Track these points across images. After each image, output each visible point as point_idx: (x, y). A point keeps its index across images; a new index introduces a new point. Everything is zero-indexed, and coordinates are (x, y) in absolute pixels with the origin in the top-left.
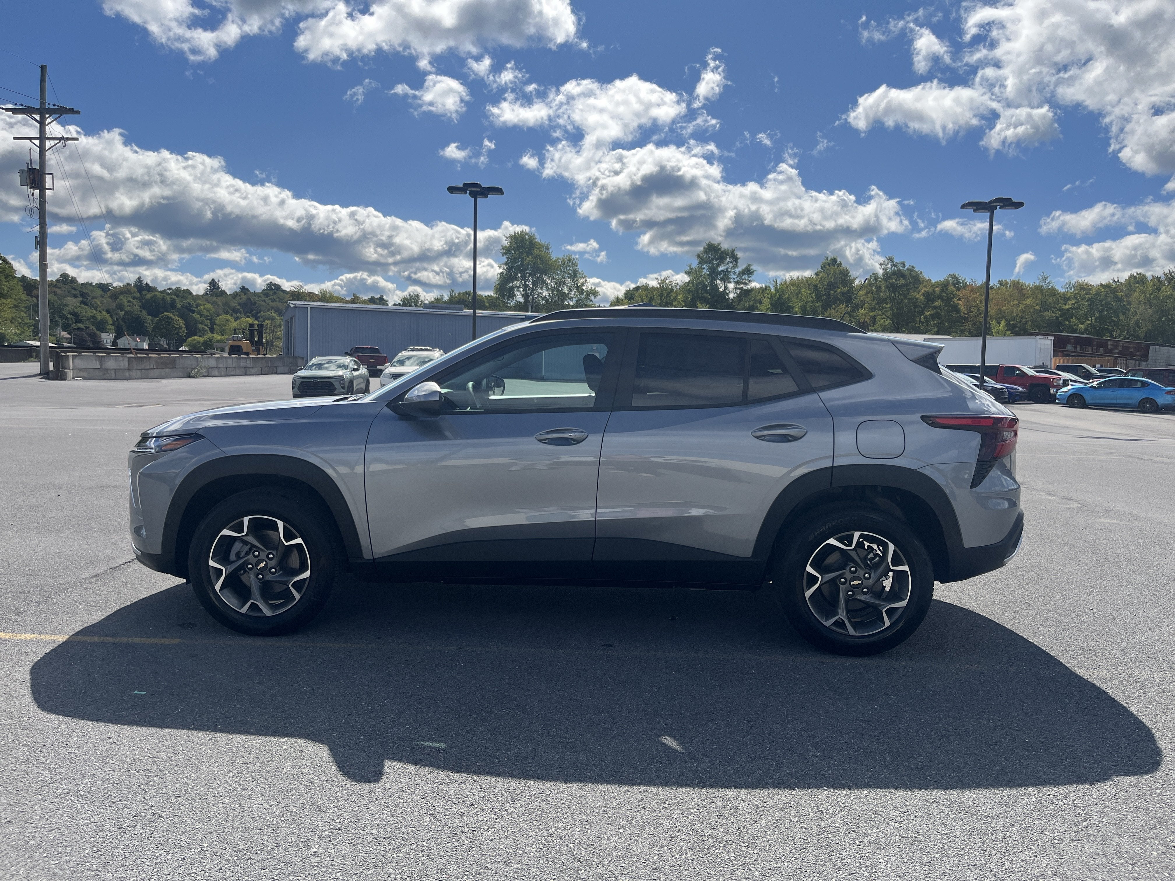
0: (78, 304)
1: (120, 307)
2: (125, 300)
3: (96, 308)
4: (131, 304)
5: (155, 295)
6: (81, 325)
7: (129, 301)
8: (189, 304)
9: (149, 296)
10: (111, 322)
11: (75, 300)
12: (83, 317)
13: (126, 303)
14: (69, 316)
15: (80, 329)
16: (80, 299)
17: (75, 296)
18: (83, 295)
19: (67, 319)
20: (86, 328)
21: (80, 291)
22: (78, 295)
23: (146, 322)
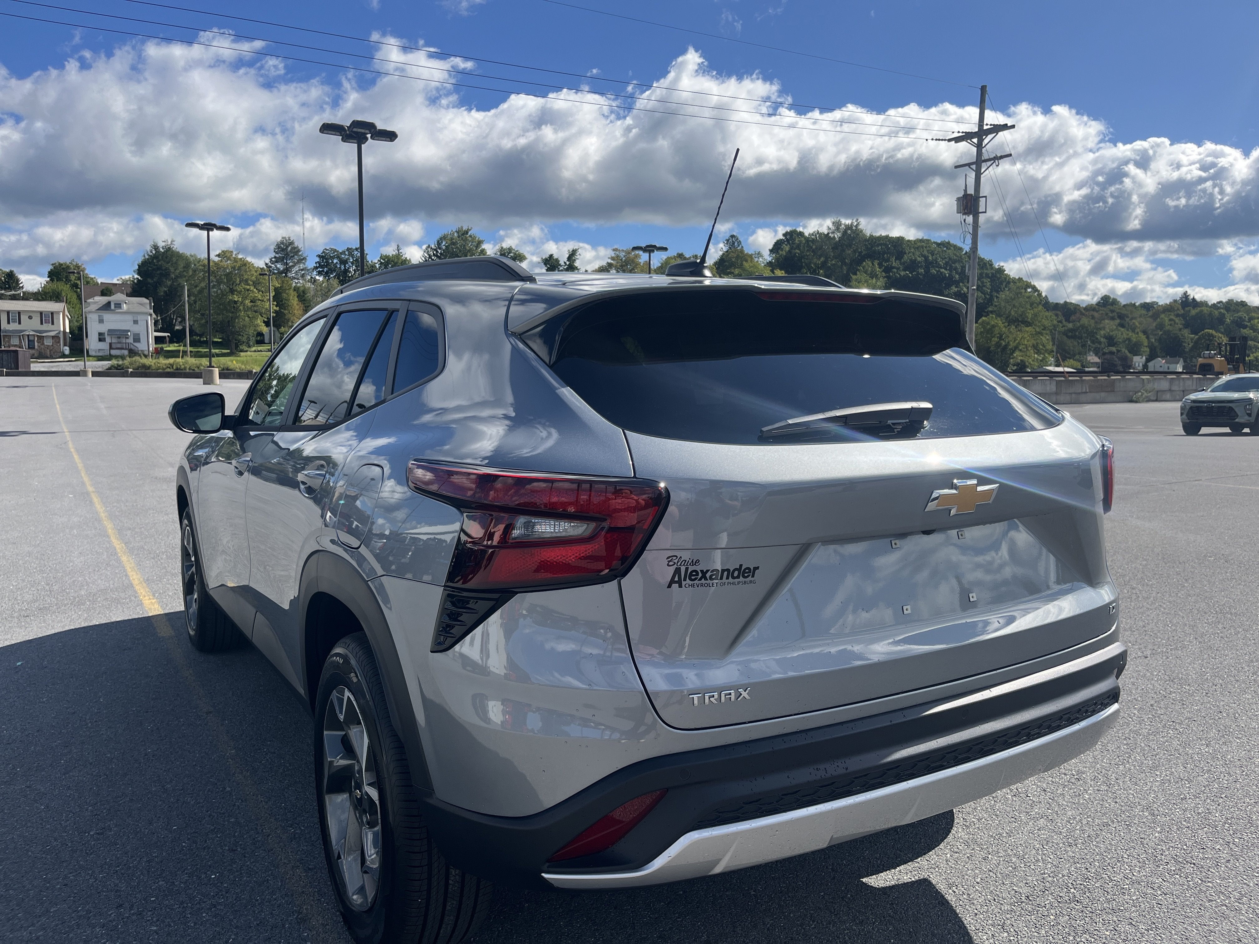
0: (1115, 327)
1: (1161, 326)
2: (1166, 319)
3: (1133, 331)
4: (1173, 322)
5: (1201, 311)
6: (1114, 349)
7: (1170, 320)
8: (1241, 318)
9: (1193, 312)
10: (1146, 344)
11: (1112, 323)
12: (1119, 338)
13: (1167, 322)
14: (1102, 340)
15: (1112, 353)
16: (1118, 321)
17: (1113, 319)
18: (1121, 316)
19: (1100, 343)
20: (1118, 351)
21: (1117, 313)
22: (1116, 317)
23: (1185, 342)
